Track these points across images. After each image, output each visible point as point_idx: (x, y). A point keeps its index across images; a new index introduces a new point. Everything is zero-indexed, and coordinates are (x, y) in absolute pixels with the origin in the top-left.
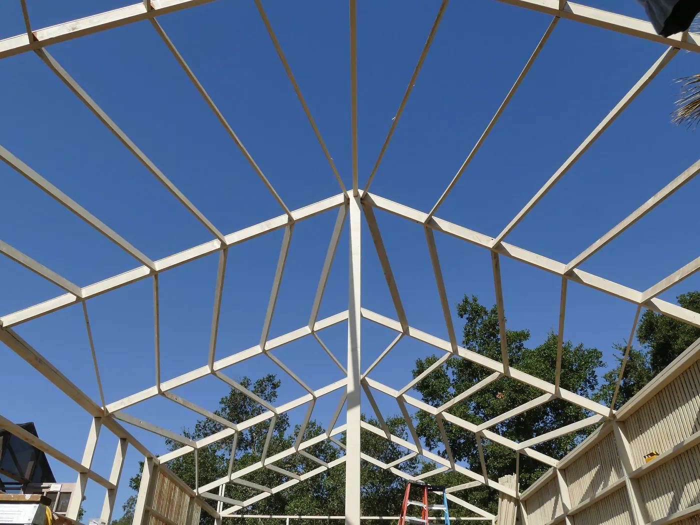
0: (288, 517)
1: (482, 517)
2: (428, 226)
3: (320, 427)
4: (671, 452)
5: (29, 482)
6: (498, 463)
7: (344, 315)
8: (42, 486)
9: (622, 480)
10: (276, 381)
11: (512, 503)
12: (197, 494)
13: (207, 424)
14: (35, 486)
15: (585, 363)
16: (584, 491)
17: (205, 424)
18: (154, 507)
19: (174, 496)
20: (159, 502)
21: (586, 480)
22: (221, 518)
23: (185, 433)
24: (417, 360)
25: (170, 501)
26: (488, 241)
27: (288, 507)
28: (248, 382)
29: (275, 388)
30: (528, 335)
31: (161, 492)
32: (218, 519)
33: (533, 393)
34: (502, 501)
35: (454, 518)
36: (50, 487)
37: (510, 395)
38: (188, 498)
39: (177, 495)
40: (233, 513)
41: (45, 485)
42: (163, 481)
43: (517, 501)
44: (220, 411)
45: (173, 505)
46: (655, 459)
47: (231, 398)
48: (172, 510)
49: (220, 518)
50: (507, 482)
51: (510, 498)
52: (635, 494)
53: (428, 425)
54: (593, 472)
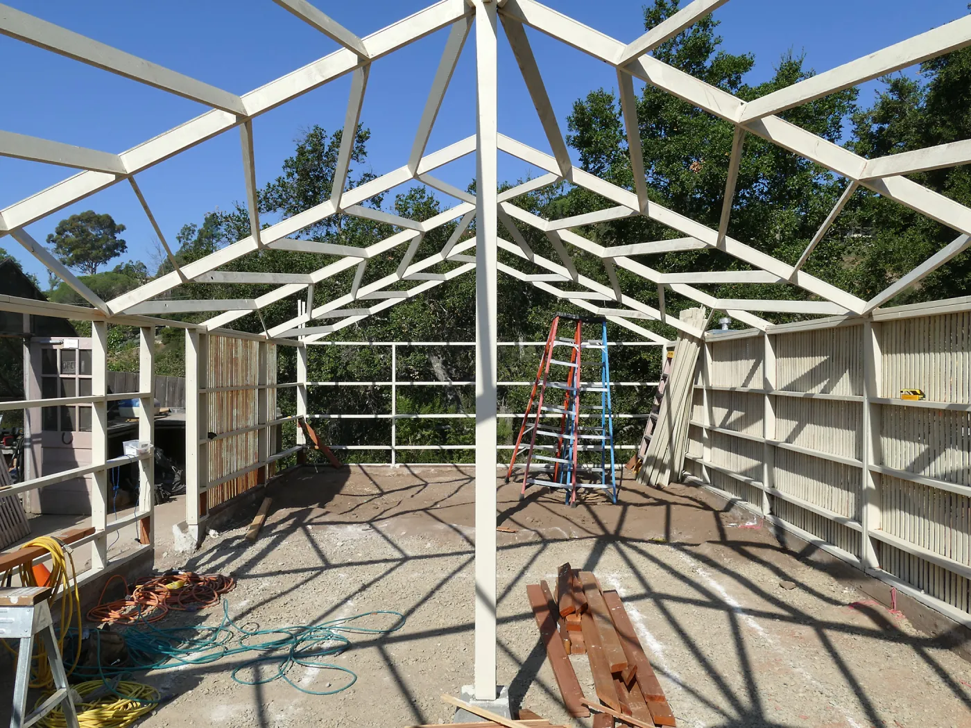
0: (394, 344)
1: (652, 341)
2: (625, 71)
3: (432, 198)
5: (32, 336)
6: (680, 260)
8: (51, 342)
9: (857, 398)
11: (694, 344)
12: (267, 338)
13: (268, 195)
14: (42, 342)
15: (830, 107)
16: (798, 375)
17: (266, 194)
18: (211, 384)
19: (236, 352)
20: (216, 373)
21: (806, 364)
22: (305, 346)
23: (239, 209)
24: (576, 103)
25: (233, 361)
26: (734, 107)
28: (321, 133)
29: (363, 142)
31: (216, 359)
32: (302, 348)
33: (744, 166)
34: (681, 340)
36: (63, 343)
37: (711, 169)
38: (256, 345)
39: (240, 349)
40: (320, 340)
41: (54, 340)
42: (217, 343)
43: (701, 342)
44: (286, 178)
45: (236, 365)
47: (298, 159)
48: (237, 371)
49: (303, 346)
50: (692, 317)
51: (692, 338)
52: (872, 426)
53: (587, 200)
54: (819, 360)
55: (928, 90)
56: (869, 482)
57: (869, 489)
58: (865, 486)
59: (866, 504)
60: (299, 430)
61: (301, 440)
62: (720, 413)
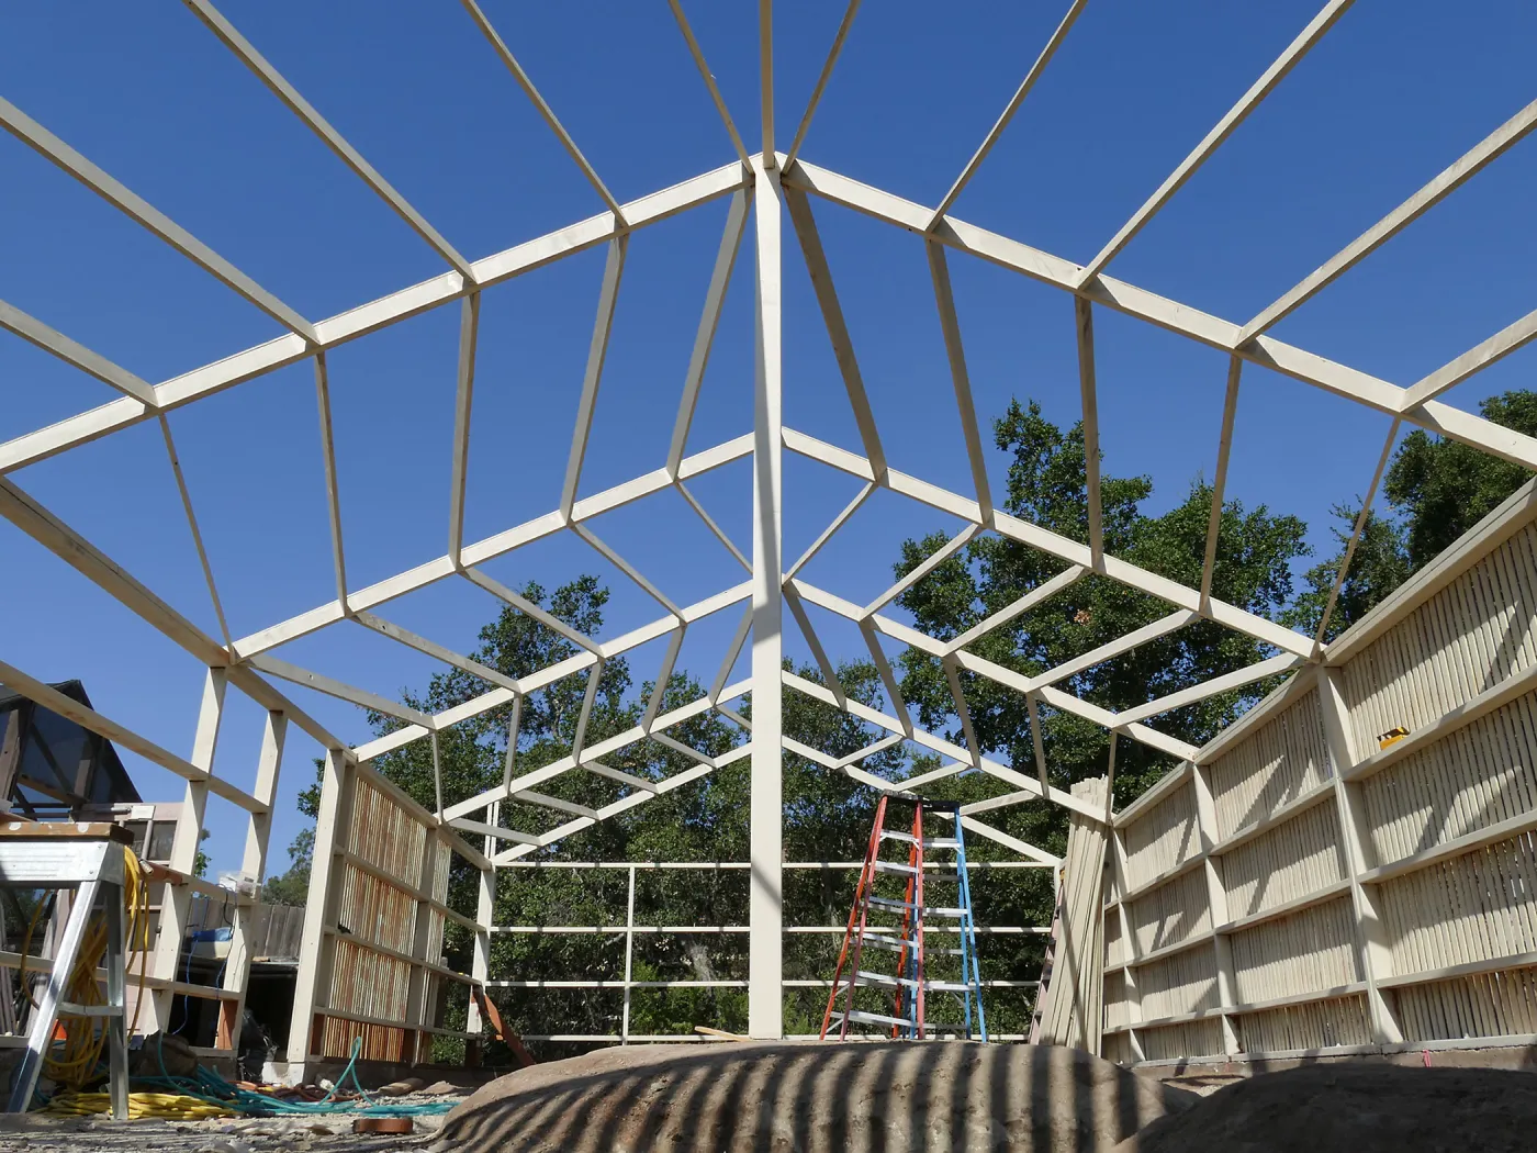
0: (632, 866)
1: (1034, 860)
2: (935, 238)
3: (696, 686)
4: (1435, 727)
5: (85, 802)
6: (1071, 755)
7: (745, 444)
8: (113, 809)
9: (1327, 785)
10: (599, 589)
11: (1097, 834)
12: (440, 823)
13: (454, 682)
14: (100, 810)
15: (1268, 547)
16: (1247, 807)
17: (450, 681)
18: (353, 847)
19: (393, 826)
20: (362, 838)
21: (1255, 785)
22: (494, 868)
23: (407, 700)
24: (905, 544)
25: (386, 837)
26: (1071, 272)
27: (633, 847)
28: (537, 592)
29: (598, 605)
30: (1147, 489)
31: (364, 819)
32: (488, 871)
33: (1151, 610)
34: (1077, 829)
35: (977, 865)
36: (130, 812)
37: (1104, 615)
38: (422, 831)
39: (398, 823)
40: (517, 859)
41: (118, 807)
42: (368, 797)
43: (1106, 830)
44: (481, 655)
45: (391, 845)
46: (1401, 742)
47: (503, 626)
48: (390, 856)
49: (491, 870)
50: (1089, 791)
51: (1093, 824)
52: (1352, 811)
54: (1270, 769)
55: (1407, 530)
56: (1364, 907)
57: (1366, 918)
58: (1359, 917)
59: (1366, 944)
60: (473, 1007)
61: (474, 1025)
62: (1148, 933)
